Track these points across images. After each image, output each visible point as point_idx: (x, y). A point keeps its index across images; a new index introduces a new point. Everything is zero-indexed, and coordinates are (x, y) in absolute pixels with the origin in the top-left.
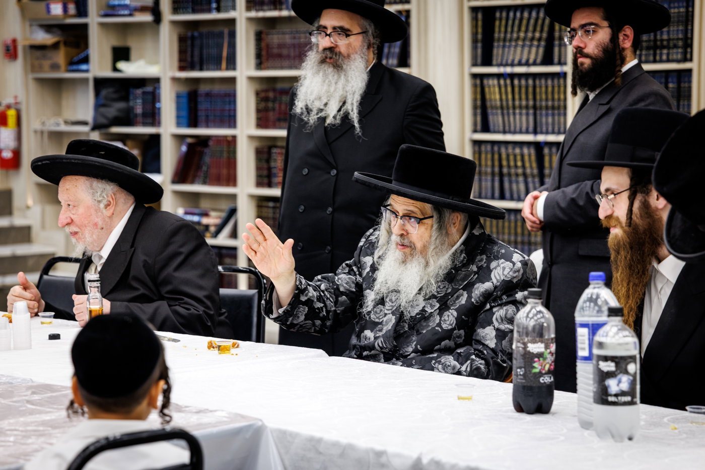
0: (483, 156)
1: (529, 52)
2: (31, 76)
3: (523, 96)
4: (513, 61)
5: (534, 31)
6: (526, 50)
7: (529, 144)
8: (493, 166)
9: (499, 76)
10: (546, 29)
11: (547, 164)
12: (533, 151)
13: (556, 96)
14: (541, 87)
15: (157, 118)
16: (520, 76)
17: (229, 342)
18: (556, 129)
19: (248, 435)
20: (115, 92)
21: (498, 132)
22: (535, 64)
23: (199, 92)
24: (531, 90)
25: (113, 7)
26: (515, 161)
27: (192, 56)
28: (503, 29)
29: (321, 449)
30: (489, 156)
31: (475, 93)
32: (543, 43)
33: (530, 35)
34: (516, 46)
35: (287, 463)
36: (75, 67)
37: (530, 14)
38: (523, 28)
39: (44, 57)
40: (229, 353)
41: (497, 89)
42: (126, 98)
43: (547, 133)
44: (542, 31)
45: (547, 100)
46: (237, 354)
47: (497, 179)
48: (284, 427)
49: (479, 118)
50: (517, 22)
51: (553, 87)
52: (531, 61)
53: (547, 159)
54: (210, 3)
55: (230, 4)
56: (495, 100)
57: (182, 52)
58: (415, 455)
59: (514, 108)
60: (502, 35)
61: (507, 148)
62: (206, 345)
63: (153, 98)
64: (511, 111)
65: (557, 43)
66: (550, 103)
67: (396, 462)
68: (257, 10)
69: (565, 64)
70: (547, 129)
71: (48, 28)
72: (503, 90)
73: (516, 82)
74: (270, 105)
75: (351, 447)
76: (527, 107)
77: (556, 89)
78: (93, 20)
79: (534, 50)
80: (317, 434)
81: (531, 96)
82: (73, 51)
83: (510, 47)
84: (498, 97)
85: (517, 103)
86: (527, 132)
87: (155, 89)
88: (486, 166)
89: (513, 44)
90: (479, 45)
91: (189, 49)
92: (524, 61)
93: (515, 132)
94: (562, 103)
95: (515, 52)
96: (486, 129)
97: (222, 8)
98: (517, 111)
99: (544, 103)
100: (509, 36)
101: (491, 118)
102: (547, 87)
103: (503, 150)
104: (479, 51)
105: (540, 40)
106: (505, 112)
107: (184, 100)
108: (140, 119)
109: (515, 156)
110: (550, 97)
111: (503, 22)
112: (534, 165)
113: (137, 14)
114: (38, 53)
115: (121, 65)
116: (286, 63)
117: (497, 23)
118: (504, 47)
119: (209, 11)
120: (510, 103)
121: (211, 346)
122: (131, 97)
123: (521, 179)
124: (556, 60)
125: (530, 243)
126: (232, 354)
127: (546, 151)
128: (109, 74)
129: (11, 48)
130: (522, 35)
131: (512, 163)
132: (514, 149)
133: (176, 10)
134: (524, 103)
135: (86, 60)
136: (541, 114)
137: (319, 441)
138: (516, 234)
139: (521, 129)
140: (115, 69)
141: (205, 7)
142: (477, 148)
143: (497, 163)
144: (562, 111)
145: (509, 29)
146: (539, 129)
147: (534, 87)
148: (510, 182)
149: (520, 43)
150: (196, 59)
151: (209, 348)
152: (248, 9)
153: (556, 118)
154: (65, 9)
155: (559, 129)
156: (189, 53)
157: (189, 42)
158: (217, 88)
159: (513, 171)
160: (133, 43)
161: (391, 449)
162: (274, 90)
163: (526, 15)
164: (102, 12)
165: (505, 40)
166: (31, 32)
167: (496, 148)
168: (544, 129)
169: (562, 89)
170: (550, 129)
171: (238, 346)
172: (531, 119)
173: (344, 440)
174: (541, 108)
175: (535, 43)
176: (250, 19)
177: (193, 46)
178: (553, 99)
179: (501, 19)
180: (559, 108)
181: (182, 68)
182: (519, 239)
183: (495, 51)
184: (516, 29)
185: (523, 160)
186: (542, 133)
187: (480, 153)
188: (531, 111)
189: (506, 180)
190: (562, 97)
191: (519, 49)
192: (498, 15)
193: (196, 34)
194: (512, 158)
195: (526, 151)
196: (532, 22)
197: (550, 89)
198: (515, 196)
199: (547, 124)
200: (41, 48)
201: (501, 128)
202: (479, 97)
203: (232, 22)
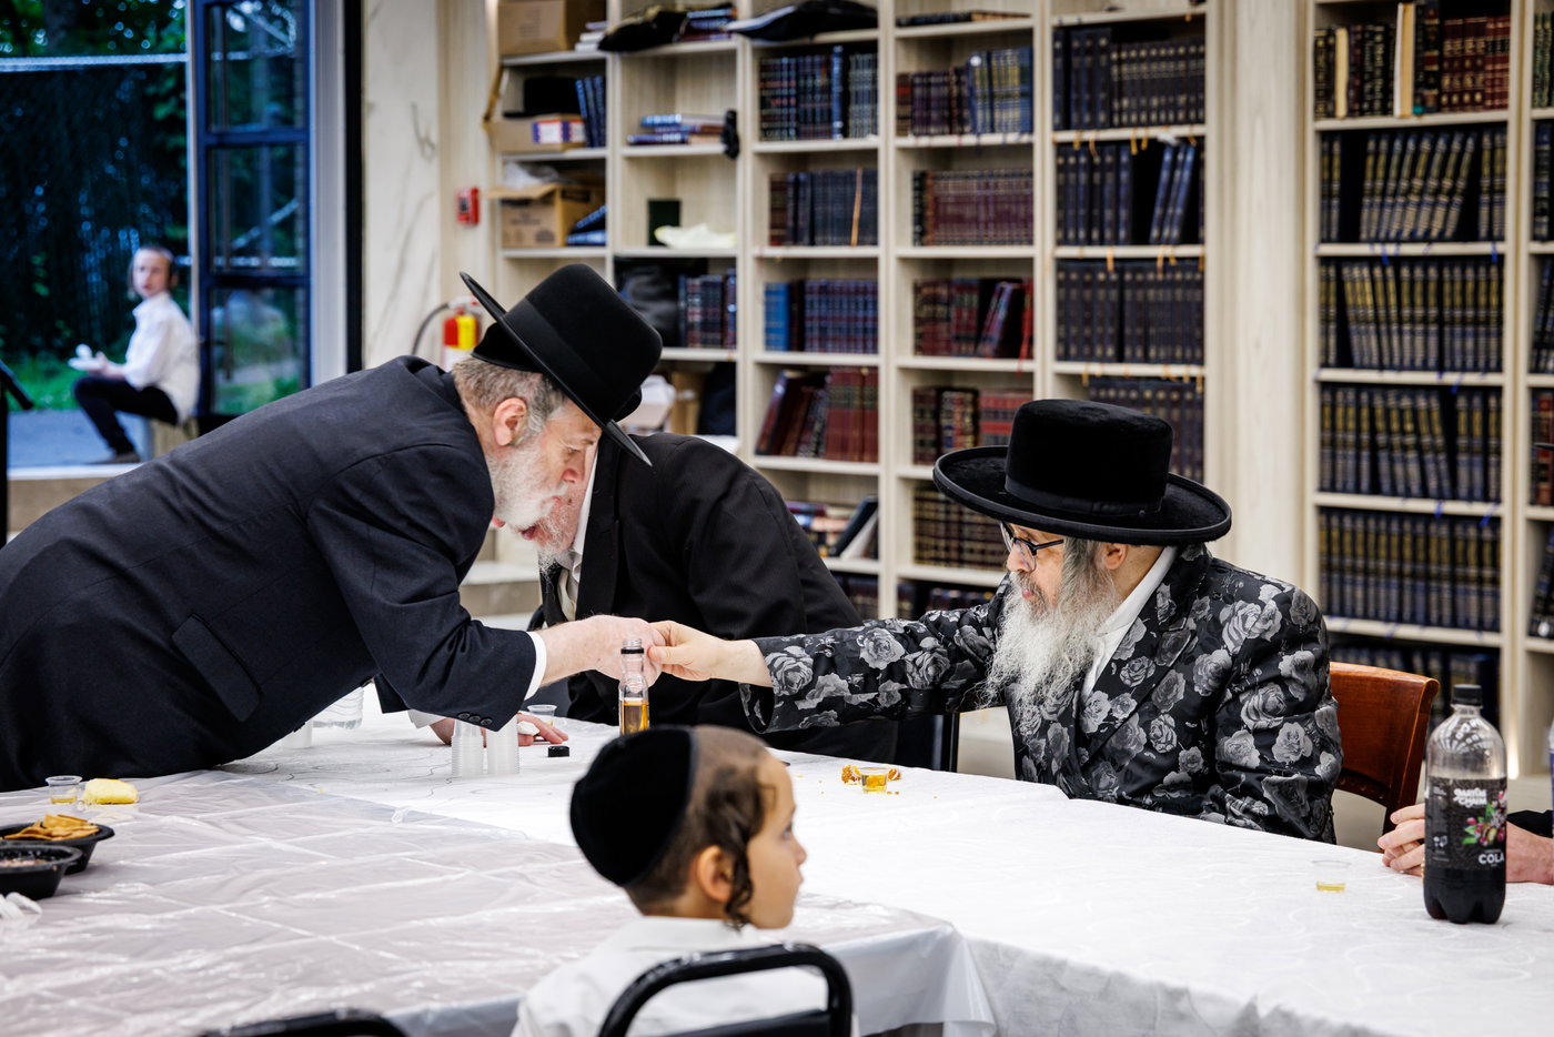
0: (1340, 411)
1: (1432, 217)
2: (502, 254)
3: (1419, 300)
4: (1399, 233)
5: (1441, 176)
6: (1425, 212)
7: (1427, 389)
8: (1358, 431)
9: (1371, 261)
10: (1464, 172)
11: (1462, 428)
12: (1435, 404)
13: (1482, 300)
14: (1452, 282)
15: (730, 331)
16: (1412, 261)
17: (882, 769)
18: (1482, 363)
19: (926, 952)
20: (653, 283)
21: (1370, 367)
22: (1441, 239)
23: (808, 285)
24: (1432, 287)
25: (652, 128)
26: (1402, 422)
27: (796, 218)
28: (1381, 173)
29: (1064, 982)
30: (1351, 412)
31: (1324, 293)
32: (1458, 199)
33: (1433, 183)
34: (1405, 205)
35: (999, 1006)
36: (580, 238)
37: (1434, 144)
38: (1420, 172)
39: (527, 220)
40: (884, 790)
41: (1368, 286)
42: (672, 295)
43: (1464, 369)
44: (1455, 177)
45: (1464, 306)
46: (897, 793)
47: (1365, 454)
48: (993, 938)
49: (1332, 341)
50: (1408, 159)
51: (1477, 282)
52: (1435, 233)
53: (1462, 417)
54: (830, 121)
55: (867, 121)
56: (1365, 306)
57: (777, 209)
58: (1244, 1001)
59: (1400, 321)
60: (1379, 184)
61: (1385, 398)
62: (840, 774)
63: (723, 294)
64: (1394, 327)
65: (1485, 198)
66: (1470, 313)
67: (1207, 1012)
68: (917, 135)
69: (1501, 239)
70: (1464, 363)
71: (535, 167)
72: (1379, 286)
73: (1405, 272)
74: (941, 309)
75: (1120, 980)
76: (1425, 320)
77: (1483, 287)
78: (616, 151)
79: (1440, 212)
80: (1058, 954)
81: (1432, 300)
82: (579, 207)
83: (1393, 206)
84: (1369, 300)
85: (1406, 312)
86: (1425, 368)
87: (726, 278)
88: (1346, 429)
89: (1401, 200)
90: (1335, 202)
91: (791, 205)
92: (1420, 233)
93: (1401, 368)
94: (1493, 313)
95: (1403, 215)
96: (1345, 360)
97: (852, 131)
98: (1407, 328)
99: (1458, 313)
100: (1392, 185)
101: (1355, 340)
102: (1464, 282)
103: (1378, 402)
104: (1335, 214)
105: (1451, 193)
106: (1383, 328)
107: (781, 299)
108: (697, 333)
109: (1401, 412)
110: (1470, 300)
111: (1382, 160)
112: (1438, 429)
113: (694, 139)
114: (516, 213)
115: (664, 234)
116: (972, 233)
117: (1370, 161)
118: (1382, 205)
119: (829, 134)
120: (1393, 311)
121: (848, 776)
122: (682, 293)
123: (1412, 455)
124: (1483, 231)
125: (1428, 577)
126: (889, 793)
127: (1462, 403)
128: (643, 250)
129: (470, 204)
130: (1418, 183)
131: (1395, 426)
132: (1399, 398)
133: (766, 133)
134: (1419, 312)
135: (600, 225)
136: (1452, 334)
137: (1061, 965)
138: (1401, 559)
139: (1413, 361)
140: (653, 241)
141: (820, 128)
142: (1328, 397)
143: (1365, 425)
144: (1493, 329)
145: (1393, 173)
146: (1447, 363)
147: (1440, 282)
148: (1392, 461)
149: (1414, 199)
150: (803, 223)
151: (845, 779)
152: (901, 131)
153: (1482, 340)
154: (566, 133)
155: (1487, 362)
156: (790, 213)
157: (790, 192)
158: (841, 277)
159: (1396, 440)
160: (685, 193)
161: (1197, 986)
162: (949, 283)
163: (1426, 145)
164: (631, 139)
165: (1384, 194)
166: (505, 177)
167: (1364, 397)
168: (1458, 363)
169: (1494, 285)
170: (1470, 362)
171: (899, 776)
172: (1433, 341)
173: (1108, 967)
174: (1452, 322)
175: (1443, 199)
176: (904, 150)
177: (796, 198)
178: (1476, 306)
179: (1377, 154)
180: (1487, 322)
181: (776, 241)
182: (1407, 568)
183: (1365, 214)
184: (1405, 172)
185: (1415, 421)
186: (1453, 369)
187: (1334, 407)
188: (1433, 328)
189: (1383, 455)
190: (1494, 301)
191: (1411, 211)
192: (1371, 145)
193: (802, 177)
194: (1394, 415)
195: (1422, 403)
196: (1438, 158)
197: (1470, 286)
198: (1401, 488)
199: (1464, 352)
200: (523, 203)
201: (1375, 360)
202: (1333, 300)
203: (872, 154)
